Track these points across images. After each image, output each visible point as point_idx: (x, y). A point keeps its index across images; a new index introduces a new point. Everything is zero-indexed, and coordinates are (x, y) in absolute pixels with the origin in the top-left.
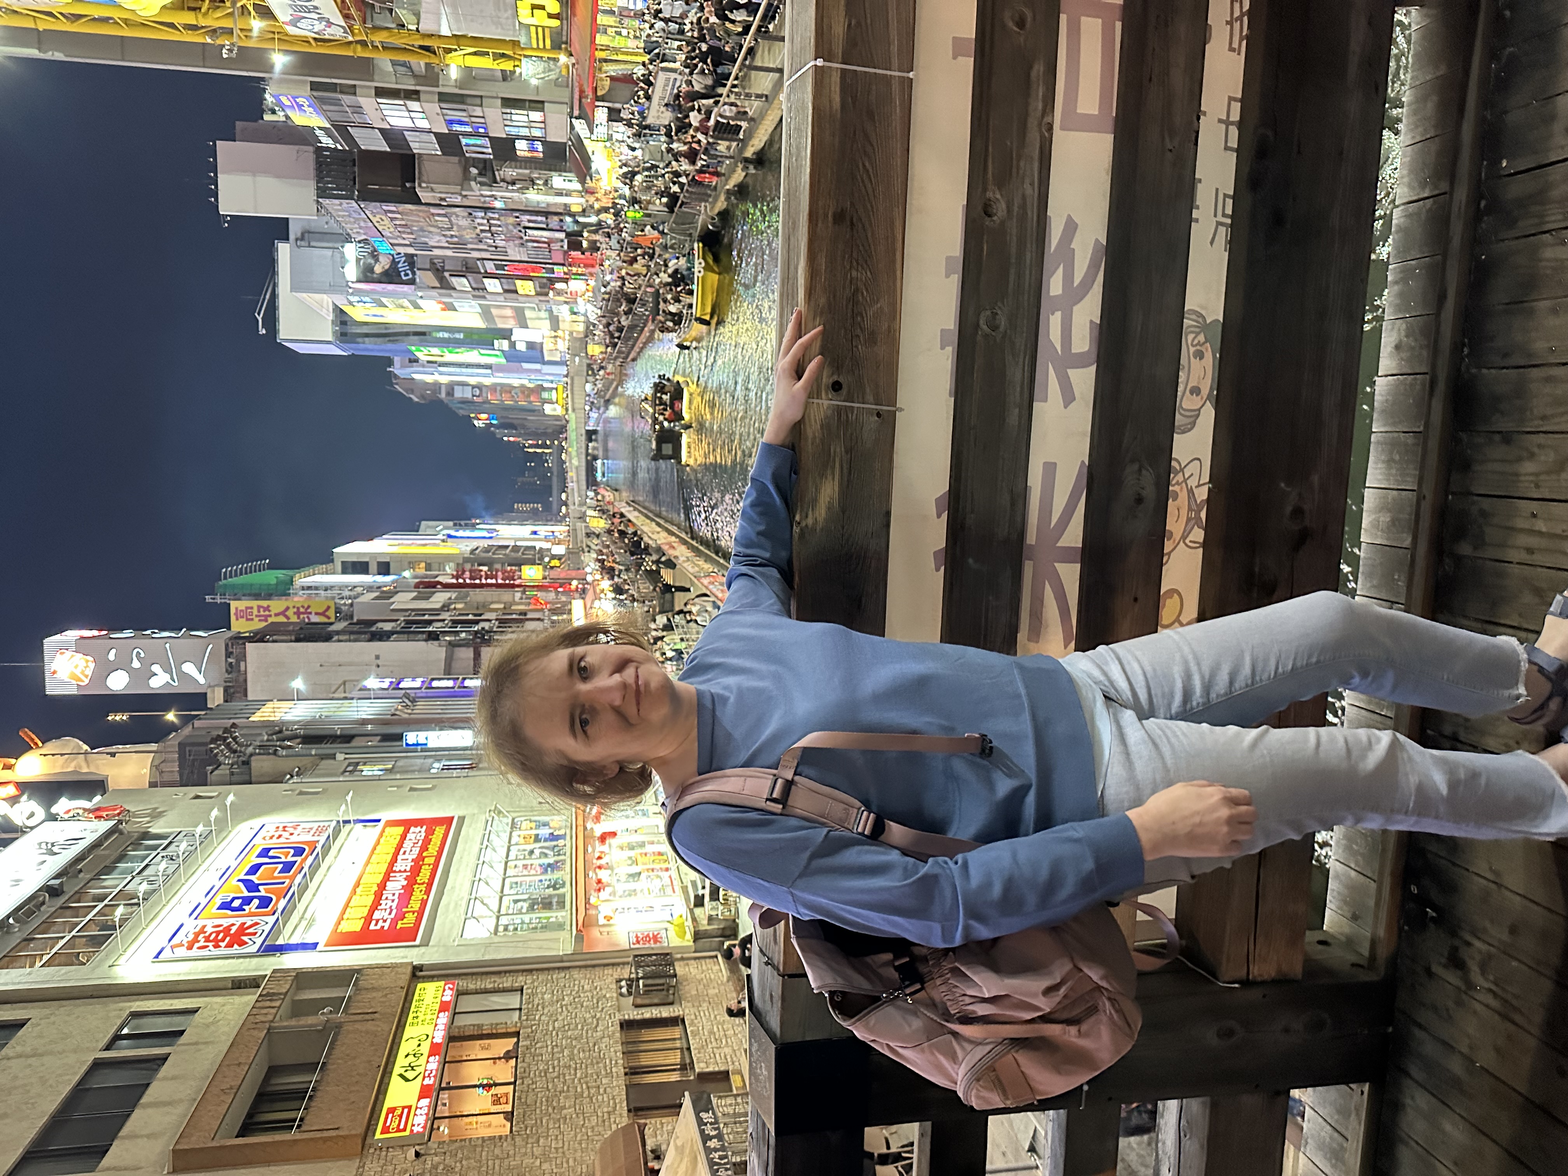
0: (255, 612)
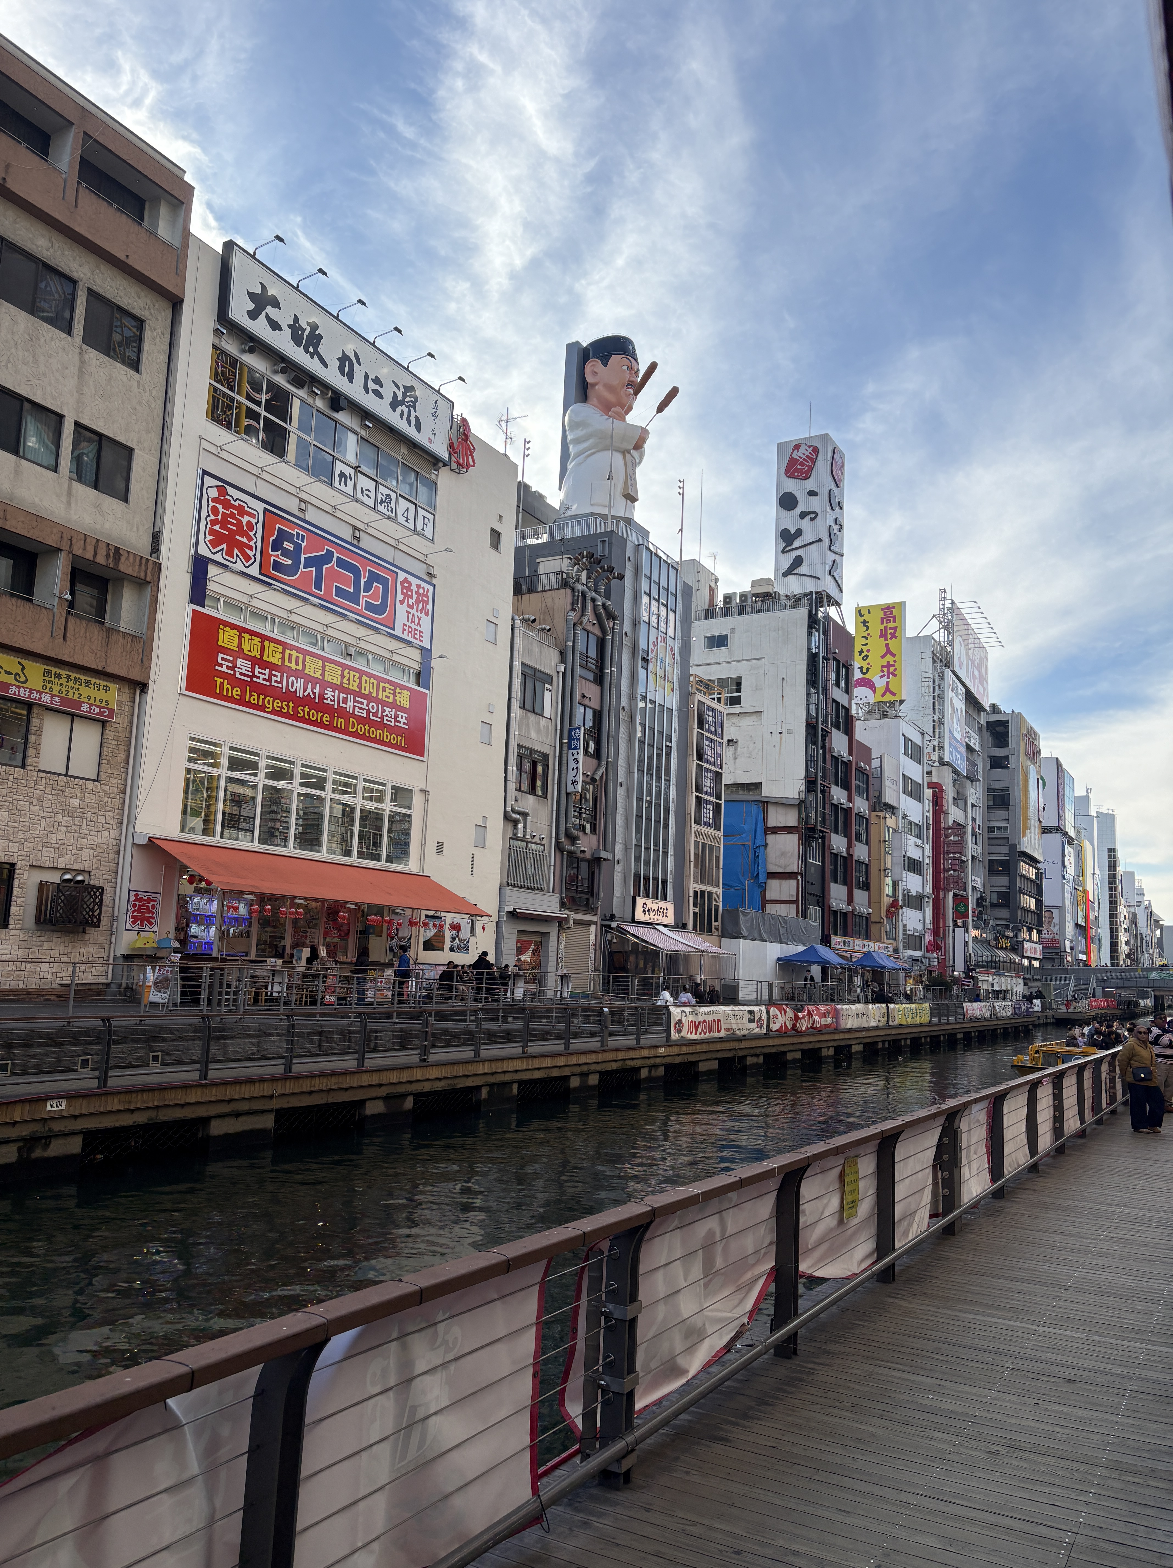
0: (889, 625)
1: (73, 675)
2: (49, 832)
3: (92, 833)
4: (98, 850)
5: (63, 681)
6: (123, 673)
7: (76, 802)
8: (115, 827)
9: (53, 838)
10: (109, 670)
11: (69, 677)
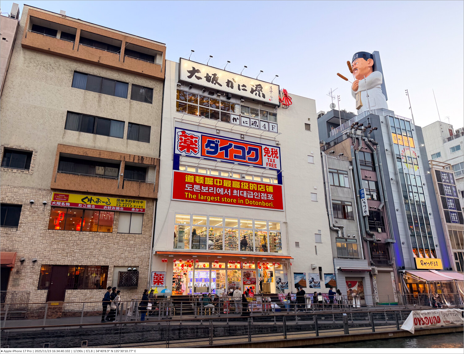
1: (128, 200)
2: (121, 254)
3: (139, 252)
4: (141, 258)
5: (125, 202)
6: (146, 196)
7: (132, 242)
8: (148, 249)
9: (123, 256)
10: (141, 196)
11: (127, 201)
